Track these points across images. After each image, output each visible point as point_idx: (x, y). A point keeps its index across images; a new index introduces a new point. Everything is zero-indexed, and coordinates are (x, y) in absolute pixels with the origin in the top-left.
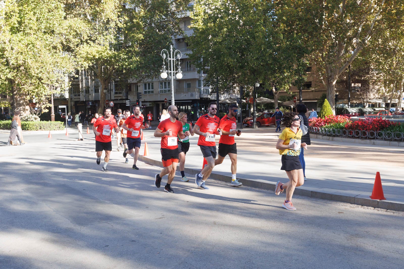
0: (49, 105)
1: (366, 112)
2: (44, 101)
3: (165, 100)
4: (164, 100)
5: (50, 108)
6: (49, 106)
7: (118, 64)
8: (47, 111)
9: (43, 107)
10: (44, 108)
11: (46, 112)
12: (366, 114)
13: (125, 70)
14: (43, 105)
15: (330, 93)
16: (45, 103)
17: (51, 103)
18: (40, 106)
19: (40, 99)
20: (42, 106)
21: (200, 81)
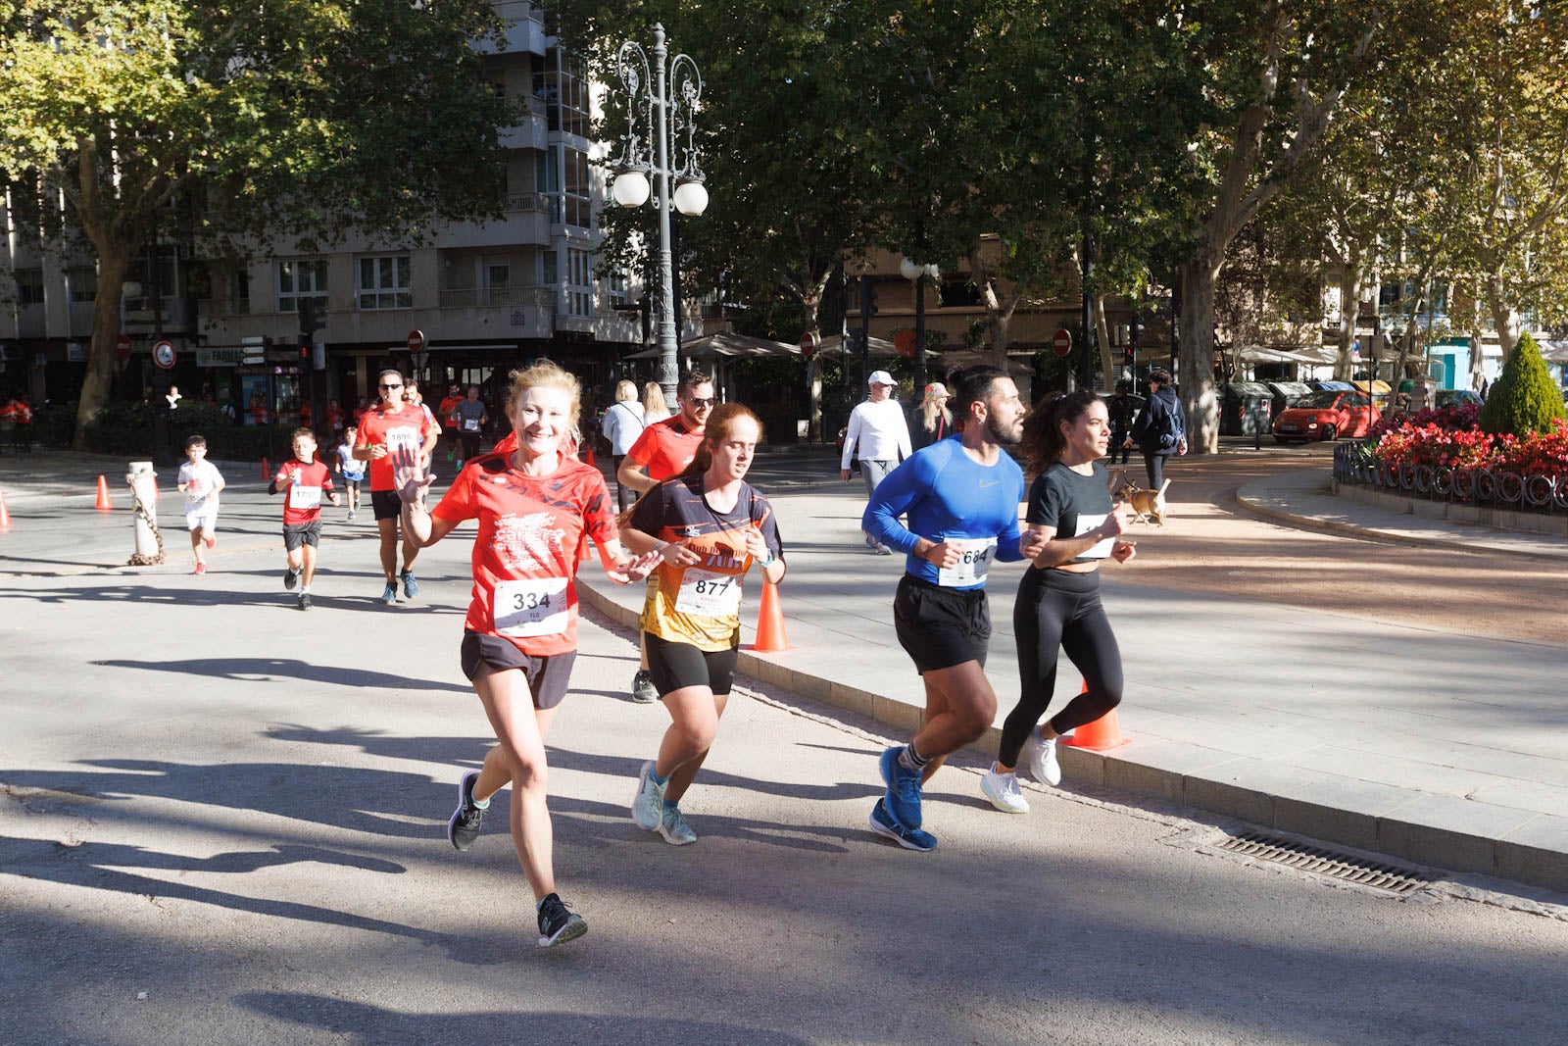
1: (1250, 397)
3: (413, 341)
4: (404, 338)
7: (204, 153)
12: (1247, 405)
13: (255, 182)
15: (1197, 314)
21: (550, 257)
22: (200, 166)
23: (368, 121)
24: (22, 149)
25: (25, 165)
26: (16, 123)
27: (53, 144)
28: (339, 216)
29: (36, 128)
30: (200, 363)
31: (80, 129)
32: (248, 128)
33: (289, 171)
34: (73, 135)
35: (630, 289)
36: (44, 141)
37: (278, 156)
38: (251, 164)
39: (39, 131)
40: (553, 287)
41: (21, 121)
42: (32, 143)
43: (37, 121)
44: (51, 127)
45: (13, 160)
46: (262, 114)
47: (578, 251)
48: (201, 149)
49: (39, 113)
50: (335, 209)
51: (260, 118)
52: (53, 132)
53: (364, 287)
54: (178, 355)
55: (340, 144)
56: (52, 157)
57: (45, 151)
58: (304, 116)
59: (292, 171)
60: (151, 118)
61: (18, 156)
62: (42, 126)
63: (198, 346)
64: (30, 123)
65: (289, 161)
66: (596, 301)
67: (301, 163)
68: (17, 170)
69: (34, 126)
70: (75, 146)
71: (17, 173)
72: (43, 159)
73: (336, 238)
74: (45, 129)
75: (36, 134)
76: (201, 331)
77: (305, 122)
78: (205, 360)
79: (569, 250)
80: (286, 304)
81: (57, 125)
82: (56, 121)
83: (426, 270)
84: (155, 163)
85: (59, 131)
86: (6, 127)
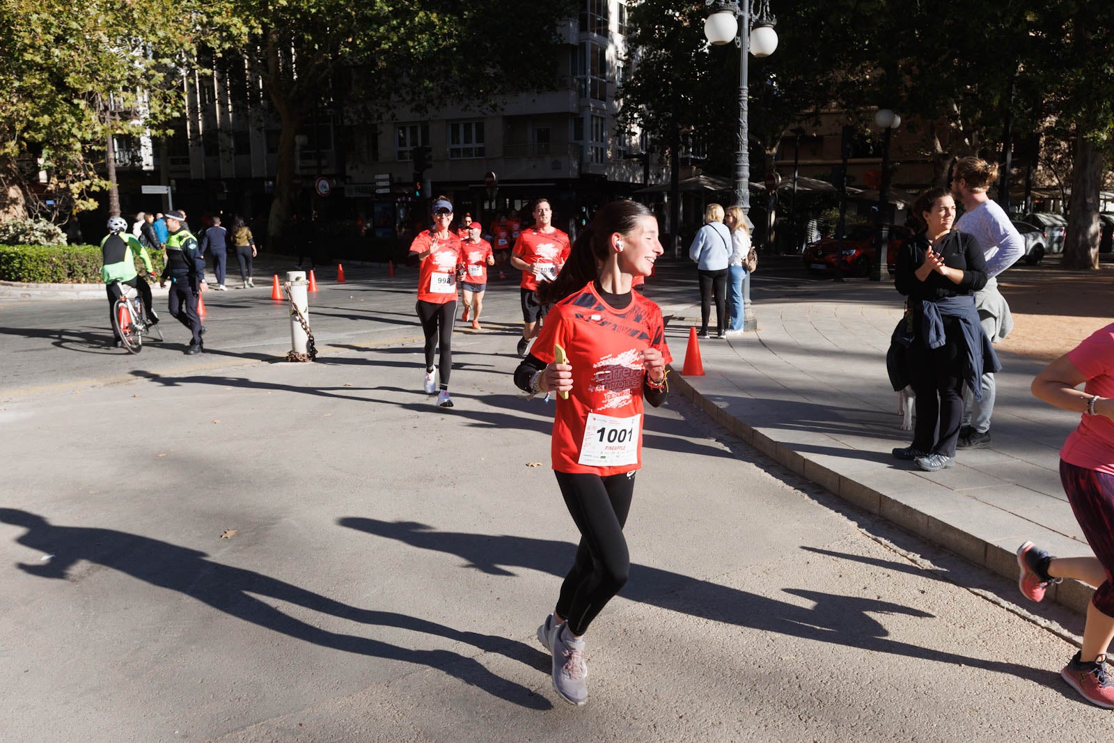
0: (98, 183)
2: (79, 165)
5: (102, 196)
6: (100, 187)
8: (92, 205)
9: (75, 188)
10: (81, 195)
11: (91, 209)
14: (77, 184)
16: (83, 175)
17: (107, 178)
18: (62, 185)
19: (65, 158)
20: (72, 186)
21: (579, 121)
22: (348, 49)
23: (466, 13)
24: (224, 34)
25: (227, 46)
26: (220, 14)
27: (245, 30)
28: (442, 88)
29: (233, 18)
30: (347, 195)
31: (265, 20)
32: (381, 20)
33: (410, 50)
34: (260, 23)
35: (630, 146)
36: (239, 28)
37: (402, 41)
38: (383, 46)
39: (235, 20)
40: (581, 143)
41: (224, 12)
42: (231, 29)
43: (235, 12)
44: (244, 17)
45: (218, 42)
46: (391, 9)
47: (598, 117)
48: (348, 38)
49: (236, 8)
50: (439, 82)
51: (390, 12)
52: (246, 22)
53: (453, 143)
54: (332, 189)
55: (446, 31)
56: (245, 39)
57: (240, 36)
58: (421, 10)
59: (412, 50)
60: (313, 11)
61: (223, 40)
62: (238, 17)
63: (345, 183)
64: (229, 14)
65: (411, 44)
66: (609, 154)
67: (418, 45)
68: (221, 49)
69: (233, 16)
70: (260, 32)
71: (221, 52)
72: (239, 41)
73: (440, 103)
74: (240, 20)
75: (234, 22)
76: (349, 173)
77: (421, 14)
78: (351, 193)
79: (592, 116)
80: (401, 154)
81: (248, 16)
82: (247, 13)
83: (495, 132)
84: (316, 47)
85: (250, 21)
86: (213, 17)
